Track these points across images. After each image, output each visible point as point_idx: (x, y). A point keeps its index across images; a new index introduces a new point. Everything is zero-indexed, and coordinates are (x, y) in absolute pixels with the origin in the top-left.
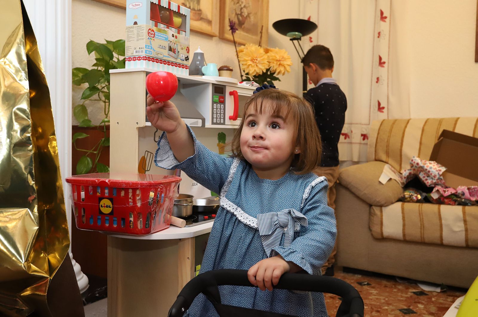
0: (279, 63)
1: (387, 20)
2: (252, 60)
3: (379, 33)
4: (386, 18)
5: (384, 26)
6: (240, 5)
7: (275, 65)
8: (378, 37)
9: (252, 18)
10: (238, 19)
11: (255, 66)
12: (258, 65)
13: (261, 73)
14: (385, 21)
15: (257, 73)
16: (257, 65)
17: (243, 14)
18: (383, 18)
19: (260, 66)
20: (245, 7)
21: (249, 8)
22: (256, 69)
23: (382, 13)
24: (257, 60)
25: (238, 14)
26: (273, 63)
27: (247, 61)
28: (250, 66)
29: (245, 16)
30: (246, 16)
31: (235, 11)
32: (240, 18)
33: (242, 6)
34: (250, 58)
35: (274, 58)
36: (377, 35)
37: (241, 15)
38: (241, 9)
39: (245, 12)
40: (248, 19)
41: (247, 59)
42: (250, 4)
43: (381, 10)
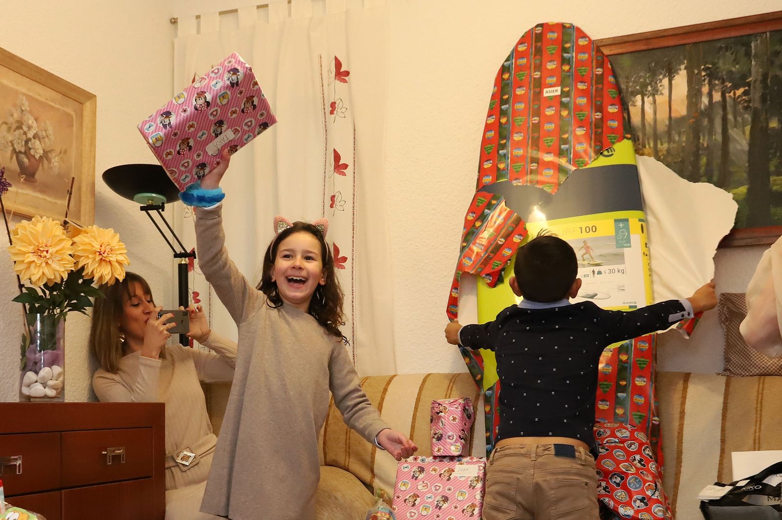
0: (98, 258)
1: (349, 171)
2: (38, 252)
3: (333, 198)
4: (345, 166)
5: (342, 184)
6: (25, 133)
7: (90, 261)
8: (332, 206)
9: (55, 161)
10: (20, 163)
11: (44, 265)
12: (50, 262)
13: (58, 281)
14: (344, 174)
15: (49, 280)
16: (47, 263)
17: (32, 152)
18: (339, 167)
19: (55, 266)
20: (35, 136)
21: (46, 139)
22: (46, 271)
23: (337, 157)
24: (47, 252)
25: (20, 152)
26: (88, 257)
27: (24, 253)
28: (33, 265)
29: (37, 156)
30: (41, 157)
31: (13, 145)
32: (26, 160)
33: (30, 135)
34: (31, 248)
35: (88, 247)
36: (328, 202)
37: (27, 153)
38: (27, 142)
39: (38, 148)
40: (45, 162)
41: (24, 249)
42: (50, 132)
43: (335, 151)
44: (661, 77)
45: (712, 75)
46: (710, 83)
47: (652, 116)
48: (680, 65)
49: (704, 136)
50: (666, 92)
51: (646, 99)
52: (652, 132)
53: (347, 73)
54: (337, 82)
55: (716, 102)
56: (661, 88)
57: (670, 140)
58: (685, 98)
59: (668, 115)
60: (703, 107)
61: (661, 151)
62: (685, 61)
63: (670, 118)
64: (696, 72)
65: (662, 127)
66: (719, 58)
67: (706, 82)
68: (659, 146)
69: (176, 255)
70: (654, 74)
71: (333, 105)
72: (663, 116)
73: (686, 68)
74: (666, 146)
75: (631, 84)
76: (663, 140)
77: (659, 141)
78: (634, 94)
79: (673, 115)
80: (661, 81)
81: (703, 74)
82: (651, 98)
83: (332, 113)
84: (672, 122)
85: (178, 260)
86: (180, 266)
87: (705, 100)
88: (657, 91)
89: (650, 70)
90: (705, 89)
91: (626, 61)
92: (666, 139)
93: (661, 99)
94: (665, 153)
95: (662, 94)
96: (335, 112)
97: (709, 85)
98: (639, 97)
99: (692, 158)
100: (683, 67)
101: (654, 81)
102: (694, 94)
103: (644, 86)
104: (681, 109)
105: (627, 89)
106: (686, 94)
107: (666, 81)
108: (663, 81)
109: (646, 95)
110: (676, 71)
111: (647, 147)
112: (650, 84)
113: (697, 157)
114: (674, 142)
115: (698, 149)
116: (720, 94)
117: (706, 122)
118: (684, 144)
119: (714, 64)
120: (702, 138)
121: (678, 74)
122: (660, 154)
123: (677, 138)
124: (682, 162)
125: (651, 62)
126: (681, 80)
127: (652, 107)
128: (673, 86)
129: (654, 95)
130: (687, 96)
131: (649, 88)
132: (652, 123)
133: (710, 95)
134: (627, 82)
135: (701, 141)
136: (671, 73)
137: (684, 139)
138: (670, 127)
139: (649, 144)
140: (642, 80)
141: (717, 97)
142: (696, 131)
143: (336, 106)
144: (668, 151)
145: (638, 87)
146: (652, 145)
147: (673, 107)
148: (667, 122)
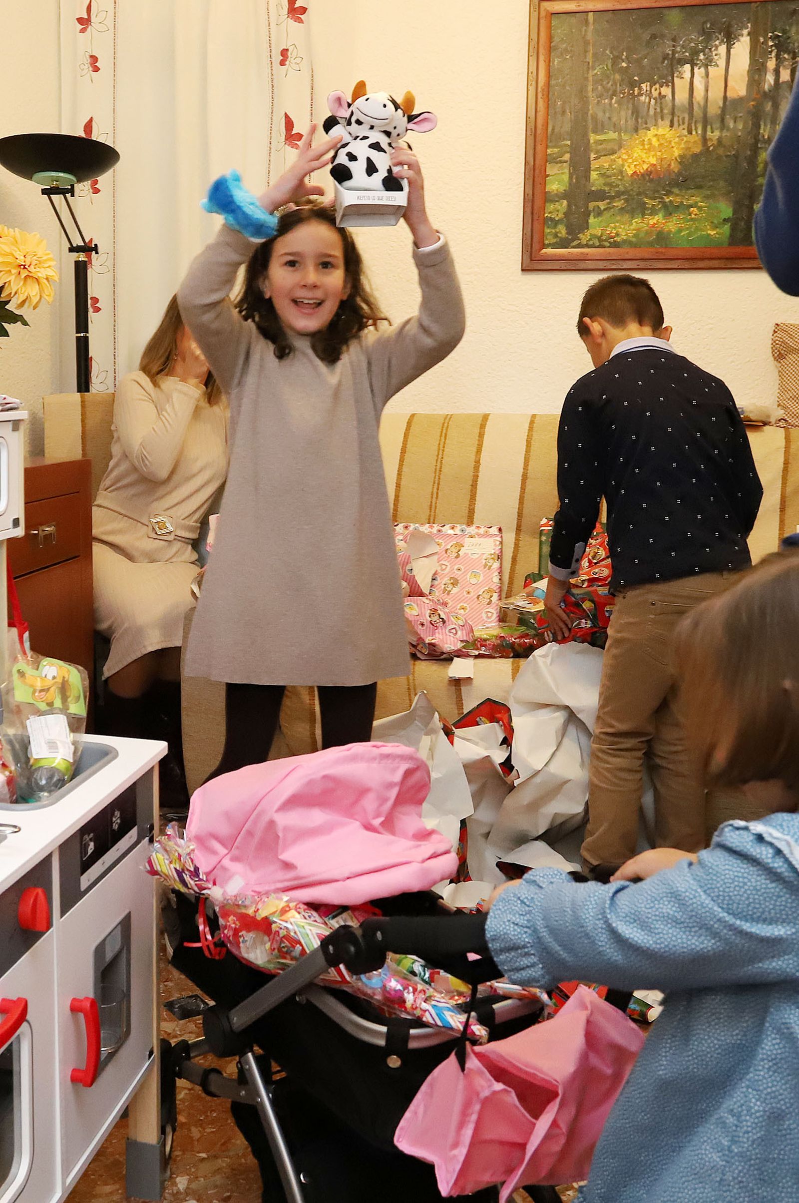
18: (292, 137)
23: (289, 124)
43: (287, 116)
44: (717, 42)
45: (782, 46)
46: (778, 57)
47: (702, 93)
48: (741, 29)
49: (765, 125)
50: (722, 63)
51: (696, 69)
52: (701, 115)
53: (304, 10)
54: (291, 21)
55: (783, 82)
56: (716, 57)
57: (723, 126)
58: (746, 73)
59: (722, 94)
60: (766, 87)
61: (711, 140)
62: (749, 25)
63: (725, 98)
64: (762, 40)
65: (714, 110)
66: (791, 25)
67: (773, 54)
68: (709, 133)
69: (72, 249)
70: (708, 36)
71: (284, 53)
72: (716, 94)
73: (749, 34)
74: (717, 133)
75: (678, 49)
76: (714, 126)
77: (709, 128)
78: (681, 62)
79: (728, 94)
80: (717, 47)
81: (771, 43)
82: (702, 69)
83: (282, 63)
84: (727, 103)
85: (75, 256)
86: (77, 263)
87: (770, 78)
88: (711, 61)
89: (703, 32)
90: (771, 64)
91: (674, 17)
92: (717, 125)
93: (717, 72)
94: (715, 142)
95: (717, 65)
96: (287, 63)
97: (777, 60)
98: (687, 67)
99: (749, 153)
100: (745, 32)
101: (707, 48)
102: (757, 69)
103: (695, 53)
104: (739, 87)
105: (673, 54)
106: (747, 68)
107: (723, 49)
108: (720, 48)
109: (697, 65)
110: (737, 38)
111: (694, 133)
112: (703, 51)
113: (755, 150)
114: (728, 129)
115: (757, 141)
116: (789, 71)
117: (768, 107)
118: (740, 134)
119: (784, 32)
120: (762, 127)
121: (739, 40)
122: (710, 144)
123: (732, 125)
124: (736, 156)
125: (705, 23)
126: (742, 48)
127: (703, 81)
128: (731, 56)
129: (706, 66)
130: (748, 72)
131: (702, 57)
132: (702, 103)
133: (777, 72)
134: (674, 46)
135: (761, 131)
136: (730, 38)
137: (740, 126)
138: (724, 109)
139: (696, 129)
140: (693, 45)
141: (785, 75)
142: (756, 116)
143: (289, 53)
144: (720, 140)
145: (687, 54)
146: (700, 132)
147: (729, 84)
148: (721, 104)
